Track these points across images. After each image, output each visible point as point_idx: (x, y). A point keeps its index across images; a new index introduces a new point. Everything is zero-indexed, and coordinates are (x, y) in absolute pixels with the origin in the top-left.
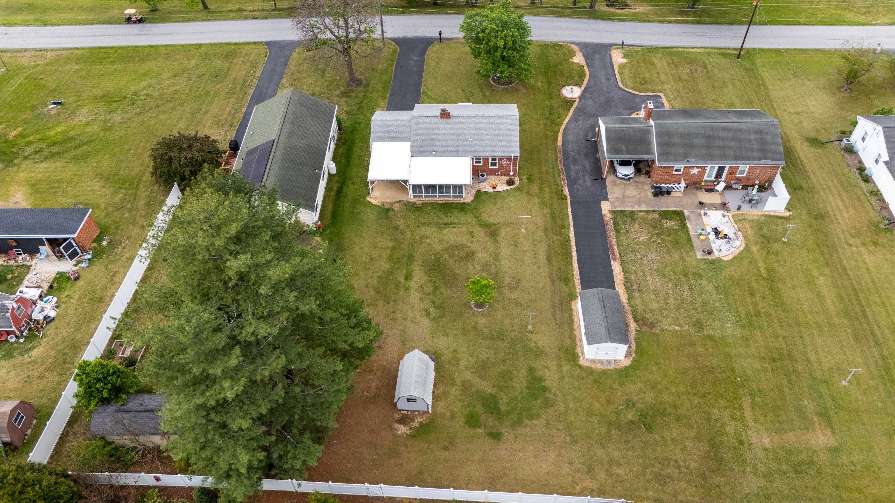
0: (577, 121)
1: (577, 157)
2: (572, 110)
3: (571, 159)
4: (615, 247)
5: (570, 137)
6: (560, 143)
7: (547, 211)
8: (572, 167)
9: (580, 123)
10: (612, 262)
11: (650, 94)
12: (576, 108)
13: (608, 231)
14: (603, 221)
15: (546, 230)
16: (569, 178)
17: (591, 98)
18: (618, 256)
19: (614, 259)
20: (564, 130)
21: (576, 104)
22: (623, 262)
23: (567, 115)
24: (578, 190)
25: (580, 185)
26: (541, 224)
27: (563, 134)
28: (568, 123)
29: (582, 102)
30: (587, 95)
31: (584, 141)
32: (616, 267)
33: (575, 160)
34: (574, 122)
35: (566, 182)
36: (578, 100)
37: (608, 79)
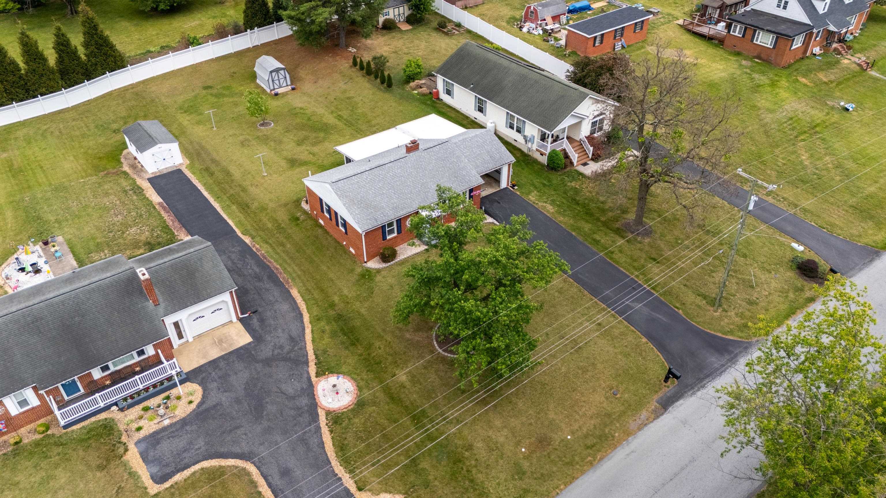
0: (292, 339)
1: (257, 284)
2: (311, 356)
3: (265, 278)
4: (162, 213)
5: (285, 307)
6: (295, 293)
7: (255, 205)
8: (257, 270)
9: (283, 339)
10: (161, 200)
11: (178, 477)
12: (307, 363)
13: (177, 224)
14: (186, 229)
15: (244, 190)
16: (254, 255)
17: (293, 398)
18: (157, 207)
19: (159, 204)
20: (301, 315)
21: (312, 369)
22: (150, 204)
23: (313, 341)
24: (233, 246)
25: (234, 252)
26: (253, 190)
27: (298, 308)
28: (304, 329)
29: (305, 379)
30: (304, 401)
31: (260, 310)
32: (156, 198)
33: (259, 279)
34: (294, 333)
35: (254, 249)
36: (314, 379)
37: (285, 473)
